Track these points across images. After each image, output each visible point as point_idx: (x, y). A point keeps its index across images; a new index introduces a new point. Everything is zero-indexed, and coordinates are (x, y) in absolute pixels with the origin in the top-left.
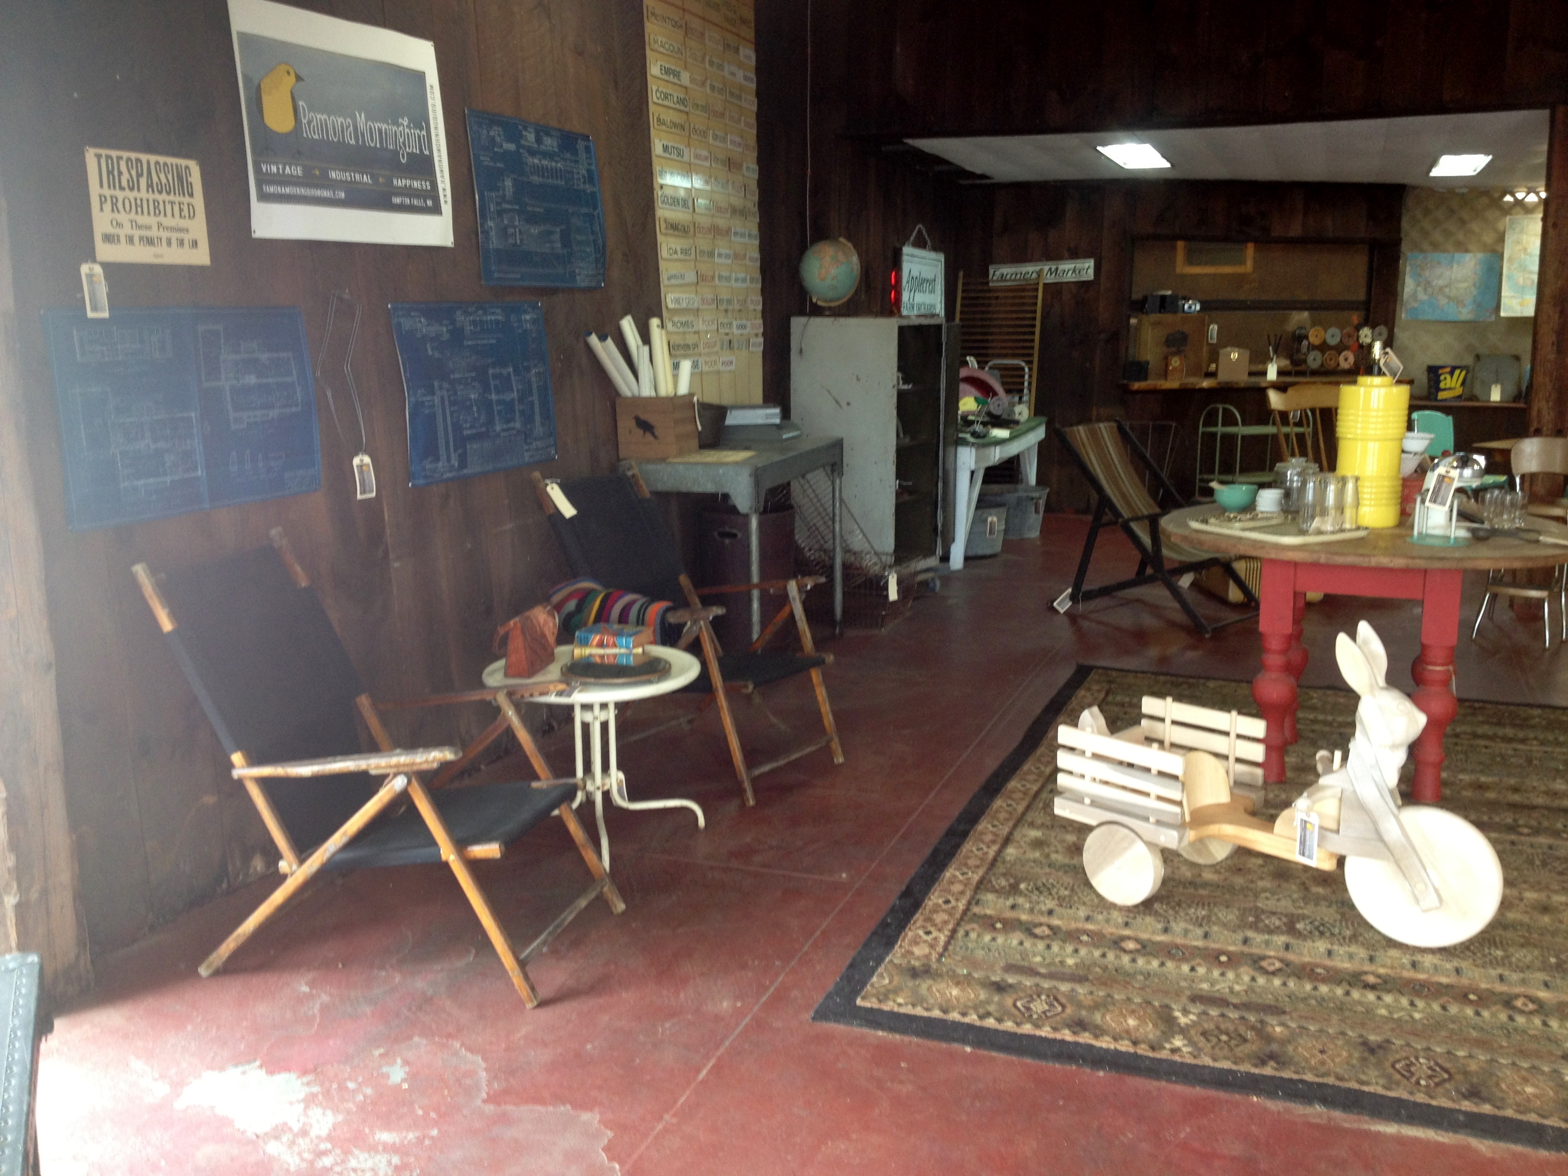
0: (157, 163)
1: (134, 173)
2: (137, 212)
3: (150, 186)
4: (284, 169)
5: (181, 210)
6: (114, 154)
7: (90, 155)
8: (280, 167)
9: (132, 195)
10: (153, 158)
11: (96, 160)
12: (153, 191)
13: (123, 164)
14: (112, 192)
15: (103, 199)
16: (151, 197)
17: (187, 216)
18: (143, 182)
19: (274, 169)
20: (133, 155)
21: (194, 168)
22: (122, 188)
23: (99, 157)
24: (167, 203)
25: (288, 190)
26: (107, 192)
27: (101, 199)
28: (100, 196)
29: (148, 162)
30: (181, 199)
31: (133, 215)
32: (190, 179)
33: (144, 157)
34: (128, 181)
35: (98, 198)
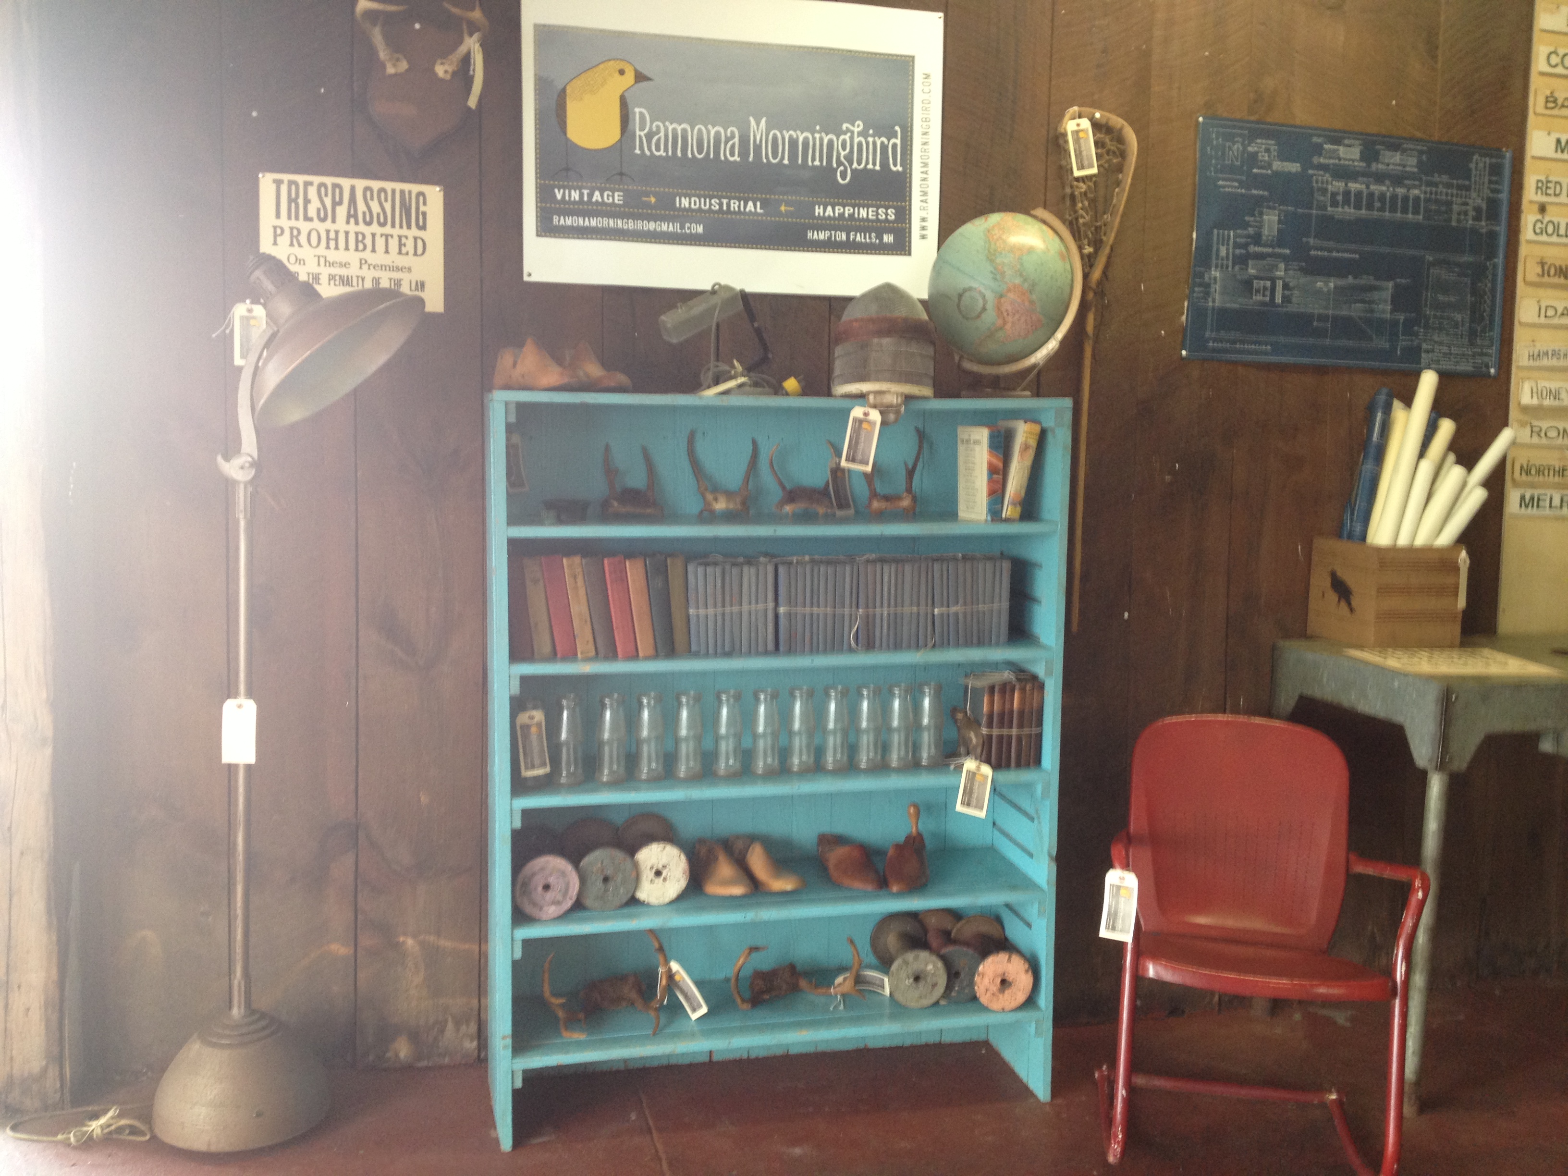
0: (367, 189)
1: (328, 201)
2: (328, 247)
3: (352, 216)
4: (591, 195)
5: (401, 245)
6: (301, 179)
7: (267, 182)
8: (586, 192)
9: (322, 227)
10: (360, 184)
11: (274, 186)
12: (357, 223)
13: (312, 192)
14: (293, 223)
15: (279, 231)
16: (352, 228)
17: (412, 252)
18: (342, 211)
19: (575, 195)
20: (329, 181)
21: (435, 195)
22: (307, 219)
23: (278, 183)
24: (378, 238)
25: (594, 222)
26: (284, 222)
27: (275, 232)
28: (275, 228)
29: (353, 189)
30: (404, 231)
31: (322, 250)
32: (422, 208)
33: (346, 183)
34: (319, 210)
35: (272, 230)
